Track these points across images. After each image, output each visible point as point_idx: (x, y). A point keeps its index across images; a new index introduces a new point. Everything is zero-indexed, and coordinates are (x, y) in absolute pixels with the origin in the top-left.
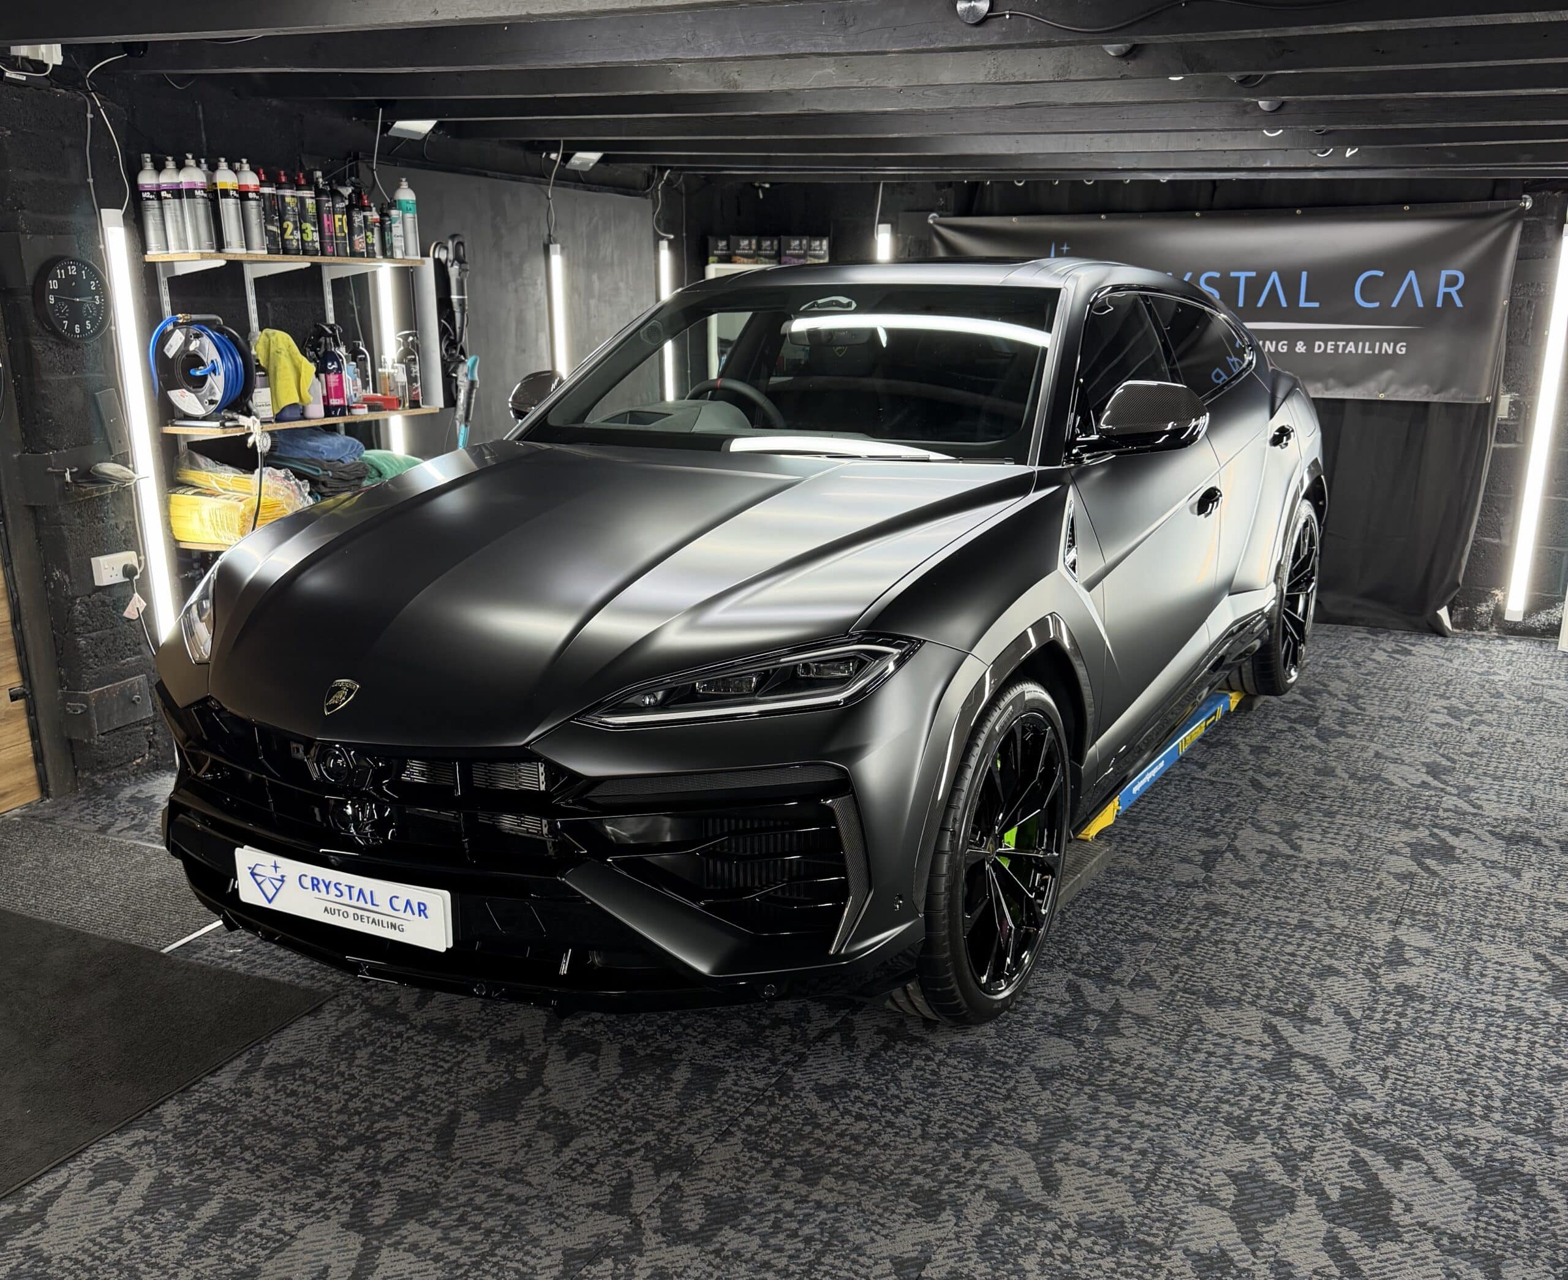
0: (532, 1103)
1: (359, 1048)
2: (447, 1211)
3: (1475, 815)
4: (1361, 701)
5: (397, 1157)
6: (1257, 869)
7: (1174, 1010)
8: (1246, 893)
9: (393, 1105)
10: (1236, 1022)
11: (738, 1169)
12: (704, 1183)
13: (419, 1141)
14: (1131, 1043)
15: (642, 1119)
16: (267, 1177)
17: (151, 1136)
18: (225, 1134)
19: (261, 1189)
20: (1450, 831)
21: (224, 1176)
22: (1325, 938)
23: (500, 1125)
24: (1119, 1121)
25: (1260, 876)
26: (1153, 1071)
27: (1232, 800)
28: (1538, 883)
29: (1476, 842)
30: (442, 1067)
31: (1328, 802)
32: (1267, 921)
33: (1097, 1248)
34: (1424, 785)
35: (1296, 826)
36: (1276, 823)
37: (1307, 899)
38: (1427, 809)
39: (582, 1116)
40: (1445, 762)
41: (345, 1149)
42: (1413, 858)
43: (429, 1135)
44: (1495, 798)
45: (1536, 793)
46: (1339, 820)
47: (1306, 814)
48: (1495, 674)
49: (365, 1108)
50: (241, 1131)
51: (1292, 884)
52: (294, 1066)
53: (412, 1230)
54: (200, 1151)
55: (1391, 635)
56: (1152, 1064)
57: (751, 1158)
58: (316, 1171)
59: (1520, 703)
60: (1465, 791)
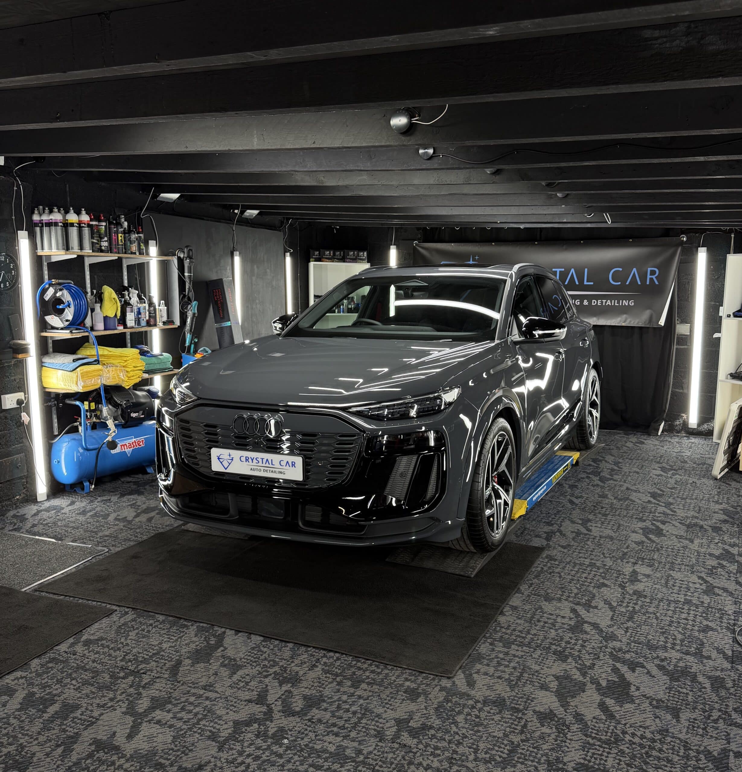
0: (218, 654)
1: (131, 631)
2: (175, 705)
3: (672, 515)
4: (620, 464)
5: (150, 681)
6: (571, 540)
7: (529, 603)
8: (565, 551)
9: (148, 657)
10: (559, 608)
11: (320, 683)
12: (303, 689)
13: (161, 673)
14: (509, 619)
15: (273, 661)
16: (84, 692)
17: (24, 674)
18: (62, 672)
19: (81, 698)
20: (661, 522)
21: (62, 692)
22: (601, 571)
23: (202, 665)
24: (504, 655)
25: (572, 543)
26: (520, 631)
27: (560, 509)
28: (701, 545)
29: (673, 527)
30: (172, 639)
31: (604, 510)
32: (575, 563)
33: (492, 711)
34: (649, 502)
35: (589, 520)
36: (580, 519)
37: (594, 553)
38: (650, 513)
39: (243, 660)
40: (659, 492)
41: (123, 678)
42: (644, 534)
43: (166, 670)
44: (682, 508)
45: (701, 505)
46: (609, 517)
47: (594, 515)
48: (683, 452)
49: (134, 659)
50: (70, 671)
51: (587, 546)
52: (98, 640)
53: (158, 714)
54: (50, 681)
55: (635, 435)
56: (520, 628)
57: (326, 677)
58: (108, 688)
59: (694, 465)
60: (668, 505)
